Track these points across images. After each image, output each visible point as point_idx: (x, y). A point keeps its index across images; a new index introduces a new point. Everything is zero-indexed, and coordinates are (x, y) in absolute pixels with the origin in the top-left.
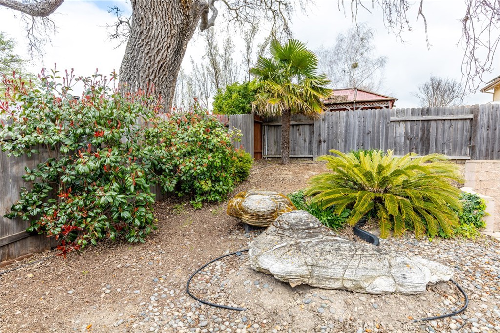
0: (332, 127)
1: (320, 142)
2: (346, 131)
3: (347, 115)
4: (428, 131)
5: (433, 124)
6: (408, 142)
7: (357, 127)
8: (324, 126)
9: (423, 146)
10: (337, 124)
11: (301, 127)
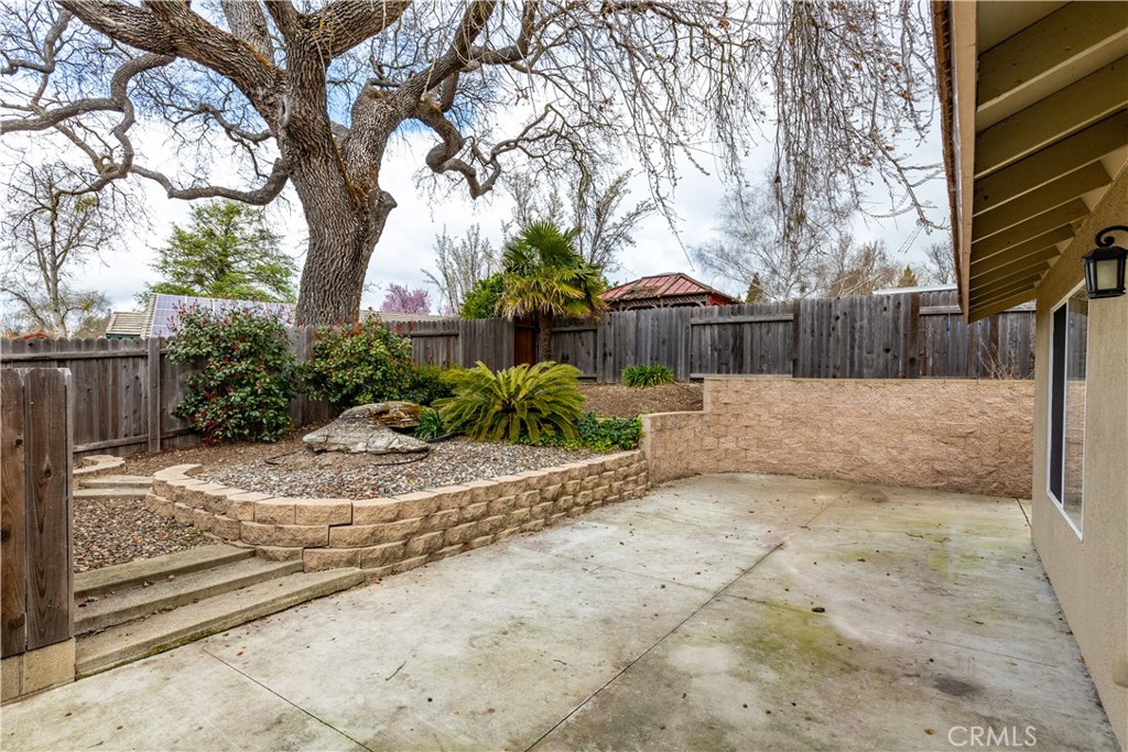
0: (620, 334)
1: (605, 355)
2: (637, 339)
3: (638, 317)
4: (742, 338)
5: (747, 329)
6: (716, 354)
7: (650, 334)
8: (610, 331)
9: (735, 359)
10: (625, 329)
11: (584, 335)
